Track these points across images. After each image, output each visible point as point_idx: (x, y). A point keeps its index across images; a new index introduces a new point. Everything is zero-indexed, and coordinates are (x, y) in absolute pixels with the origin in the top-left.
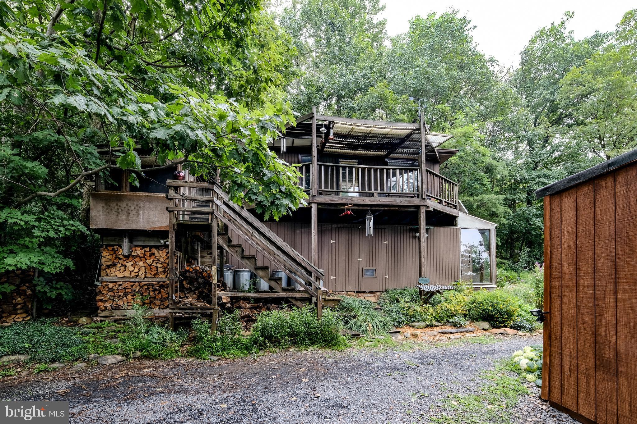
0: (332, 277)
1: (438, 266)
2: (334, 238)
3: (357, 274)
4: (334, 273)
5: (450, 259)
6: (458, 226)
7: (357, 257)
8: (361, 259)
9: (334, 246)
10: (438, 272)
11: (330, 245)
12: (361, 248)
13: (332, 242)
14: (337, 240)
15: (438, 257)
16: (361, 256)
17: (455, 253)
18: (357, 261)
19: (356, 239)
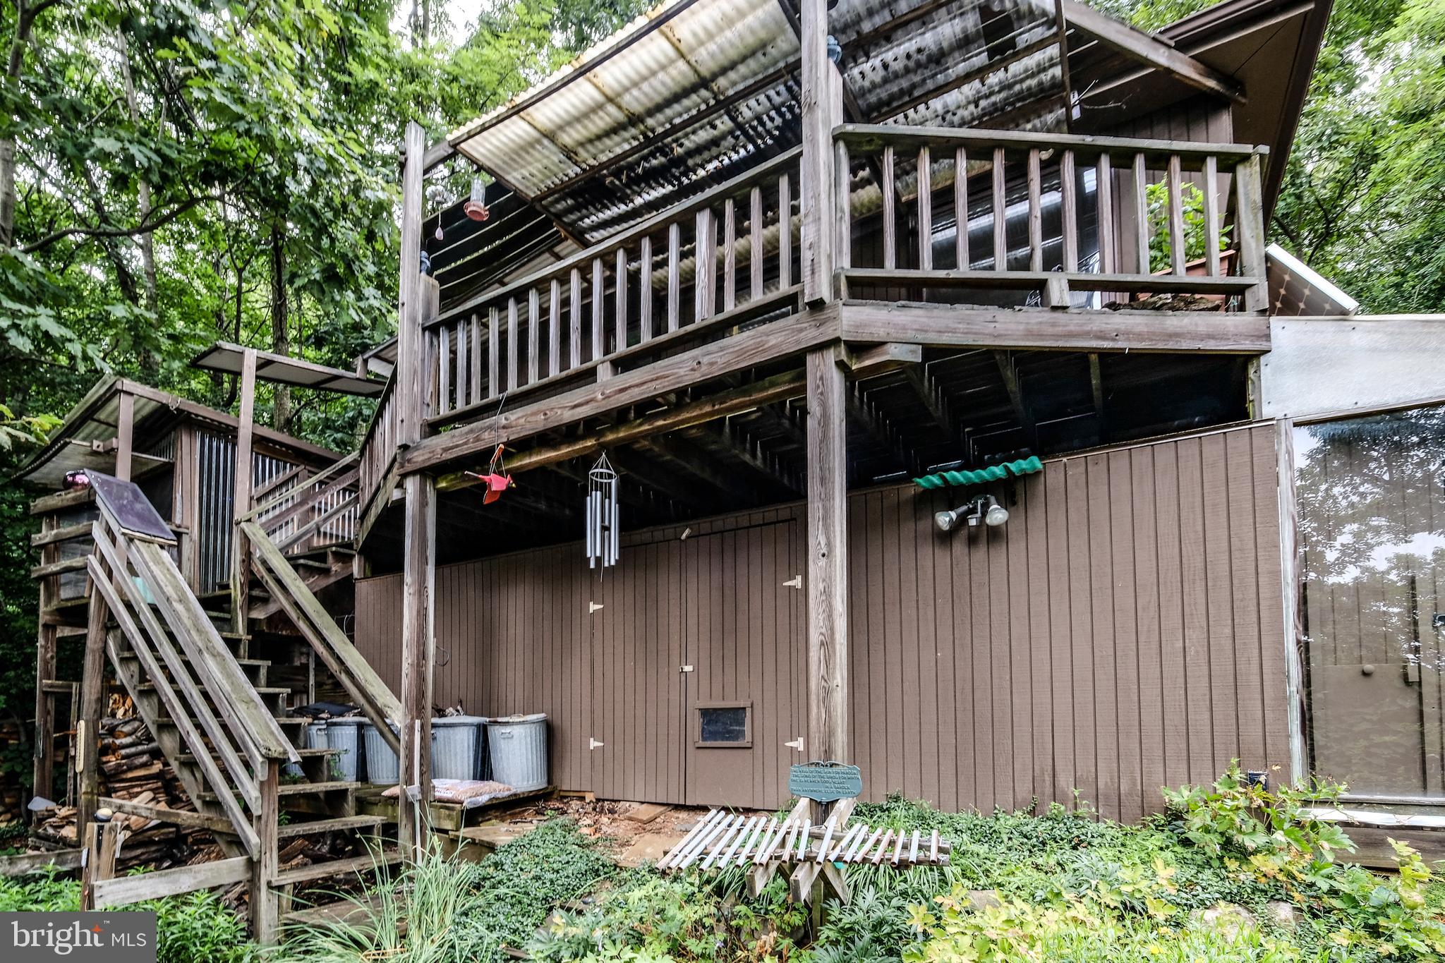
0: (593, 744)
1: (1105, 683)
2: (598, 594)
3: (674, 731)
4: (598, 731)
5: (1195, 636)
6: (1267, 411)
7: (675, 659)
8: (688, 668)
9: (598, 621)
10: (1106, 715)
11: (586, 621)
12: (692, 621)
13: (593, 607)
14: (608, 600)
15: (1104, 627)
16: (692, 656)
17: (1246, 596)
18: (675, 677)
19: (674, 588)
